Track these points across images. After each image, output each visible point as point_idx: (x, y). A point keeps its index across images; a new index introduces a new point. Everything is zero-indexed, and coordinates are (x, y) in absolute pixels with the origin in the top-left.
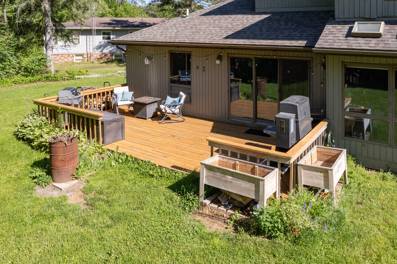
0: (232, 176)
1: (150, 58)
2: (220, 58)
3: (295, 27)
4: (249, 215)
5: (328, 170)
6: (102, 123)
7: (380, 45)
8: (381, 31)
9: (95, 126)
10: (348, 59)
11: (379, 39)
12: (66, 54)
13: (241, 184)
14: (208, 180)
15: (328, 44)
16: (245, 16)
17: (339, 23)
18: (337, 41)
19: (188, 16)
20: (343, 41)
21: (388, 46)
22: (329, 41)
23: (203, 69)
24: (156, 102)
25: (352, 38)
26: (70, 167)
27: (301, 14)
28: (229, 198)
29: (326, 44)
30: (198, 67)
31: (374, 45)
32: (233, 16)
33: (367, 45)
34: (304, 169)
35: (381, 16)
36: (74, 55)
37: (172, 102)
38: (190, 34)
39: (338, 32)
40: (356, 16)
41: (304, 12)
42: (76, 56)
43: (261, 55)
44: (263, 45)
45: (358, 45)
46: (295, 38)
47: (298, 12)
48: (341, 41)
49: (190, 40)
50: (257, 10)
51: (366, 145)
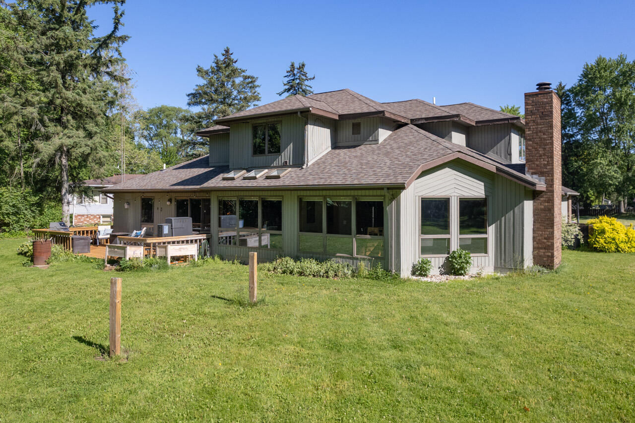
1: (129, 204)
2: (170, 200)
6: (72, 239)
7: (229, 184)
8: (235, 176)
9: (68, 241)
12: (92, 215)
16: (199, 170)
19: (166, 170)
20: (216, 183)
21: (232, 184)
23: (161, 209)
25: (222, 181)
26: (44, 257)
30: (158, 208)
32: (193, 170)
33: (224, 184)
36: (101, 217)
42: (103, 217)
45: (220, 184)
49: (152, 187)
50: (210, 165)
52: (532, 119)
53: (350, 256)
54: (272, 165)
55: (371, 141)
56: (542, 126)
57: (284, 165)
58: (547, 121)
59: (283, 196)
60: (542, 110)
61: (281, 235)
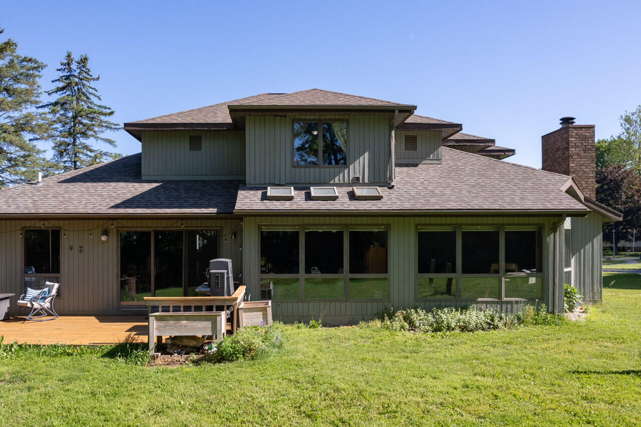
0: (187, 320)
2: (106, 232)
3: (198, 196)
4: (203, 353)
5: (267, 307)
7: (294, 206)
8: (293, 195)
10: (264, 222)
11: (291, 201)
13: (197, 325)
14: (159, 331)
15: (247, 206)
16: (130, 185)
17: (251, 189)
18: (255, 204)
19: (41, 182)
20: (260, 204)
21: (300, 206)
22: (247, 204)
23: (80, 249)
24: (8, 298)
25: (268, 201)
27: (201, 183)
28: (180, 346)
29: (245, 206)
30: (71, 248)
31: (289, 206)
32: (113, 184)
33: (283, 206)
34: (245, 312)
35: (289, 182)
37: (38, 293)
38: (57, 203)
39: (252, 197)
40: (267, 182)
41: (203, 181)
43: (162, 227)
44: (169, 213)
45: (275, 206)
46: (203, 206)
47: (196, 181)
48: (258, 204)
49: (62, 210)
50: (144, 178)
51: (280, 304)
52: (576, 152)
53: (496, 300)
54: (332, 182)
55: (432, 160)
56: (585, 160)
57: (352, 183)
58: (590, 155)
59: (389, 225)
60: (586, 144)
61: (386, 279)
